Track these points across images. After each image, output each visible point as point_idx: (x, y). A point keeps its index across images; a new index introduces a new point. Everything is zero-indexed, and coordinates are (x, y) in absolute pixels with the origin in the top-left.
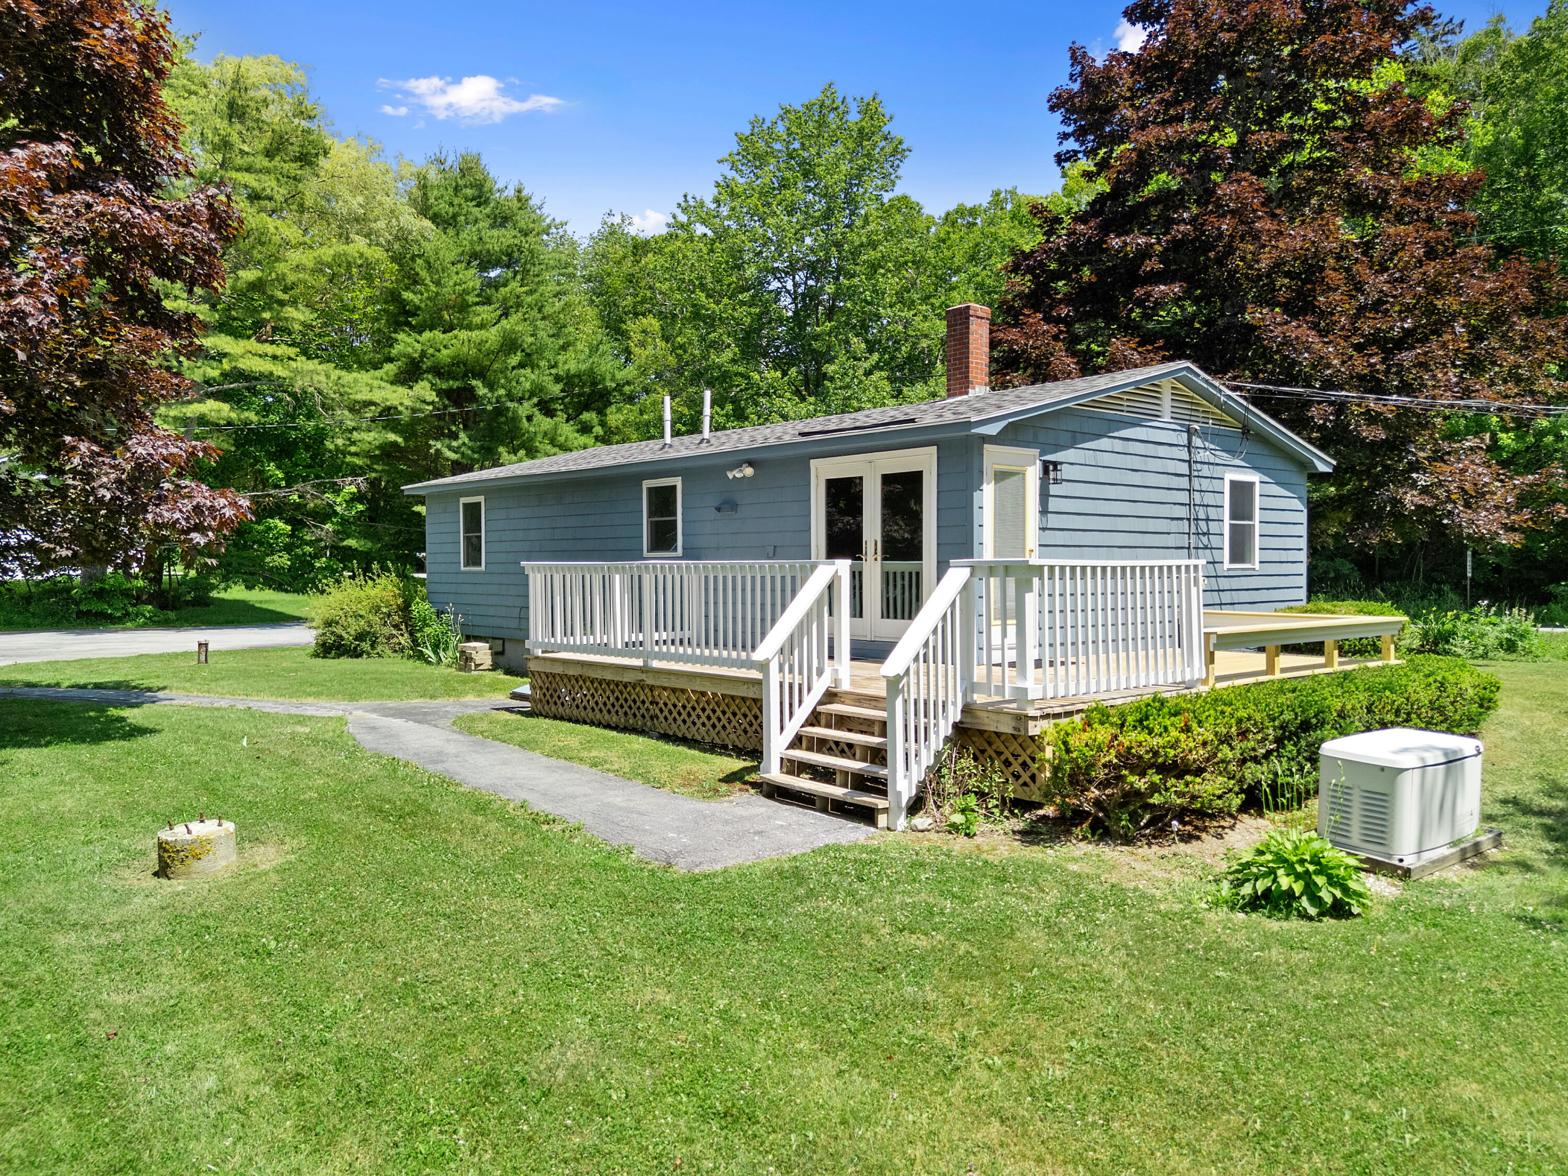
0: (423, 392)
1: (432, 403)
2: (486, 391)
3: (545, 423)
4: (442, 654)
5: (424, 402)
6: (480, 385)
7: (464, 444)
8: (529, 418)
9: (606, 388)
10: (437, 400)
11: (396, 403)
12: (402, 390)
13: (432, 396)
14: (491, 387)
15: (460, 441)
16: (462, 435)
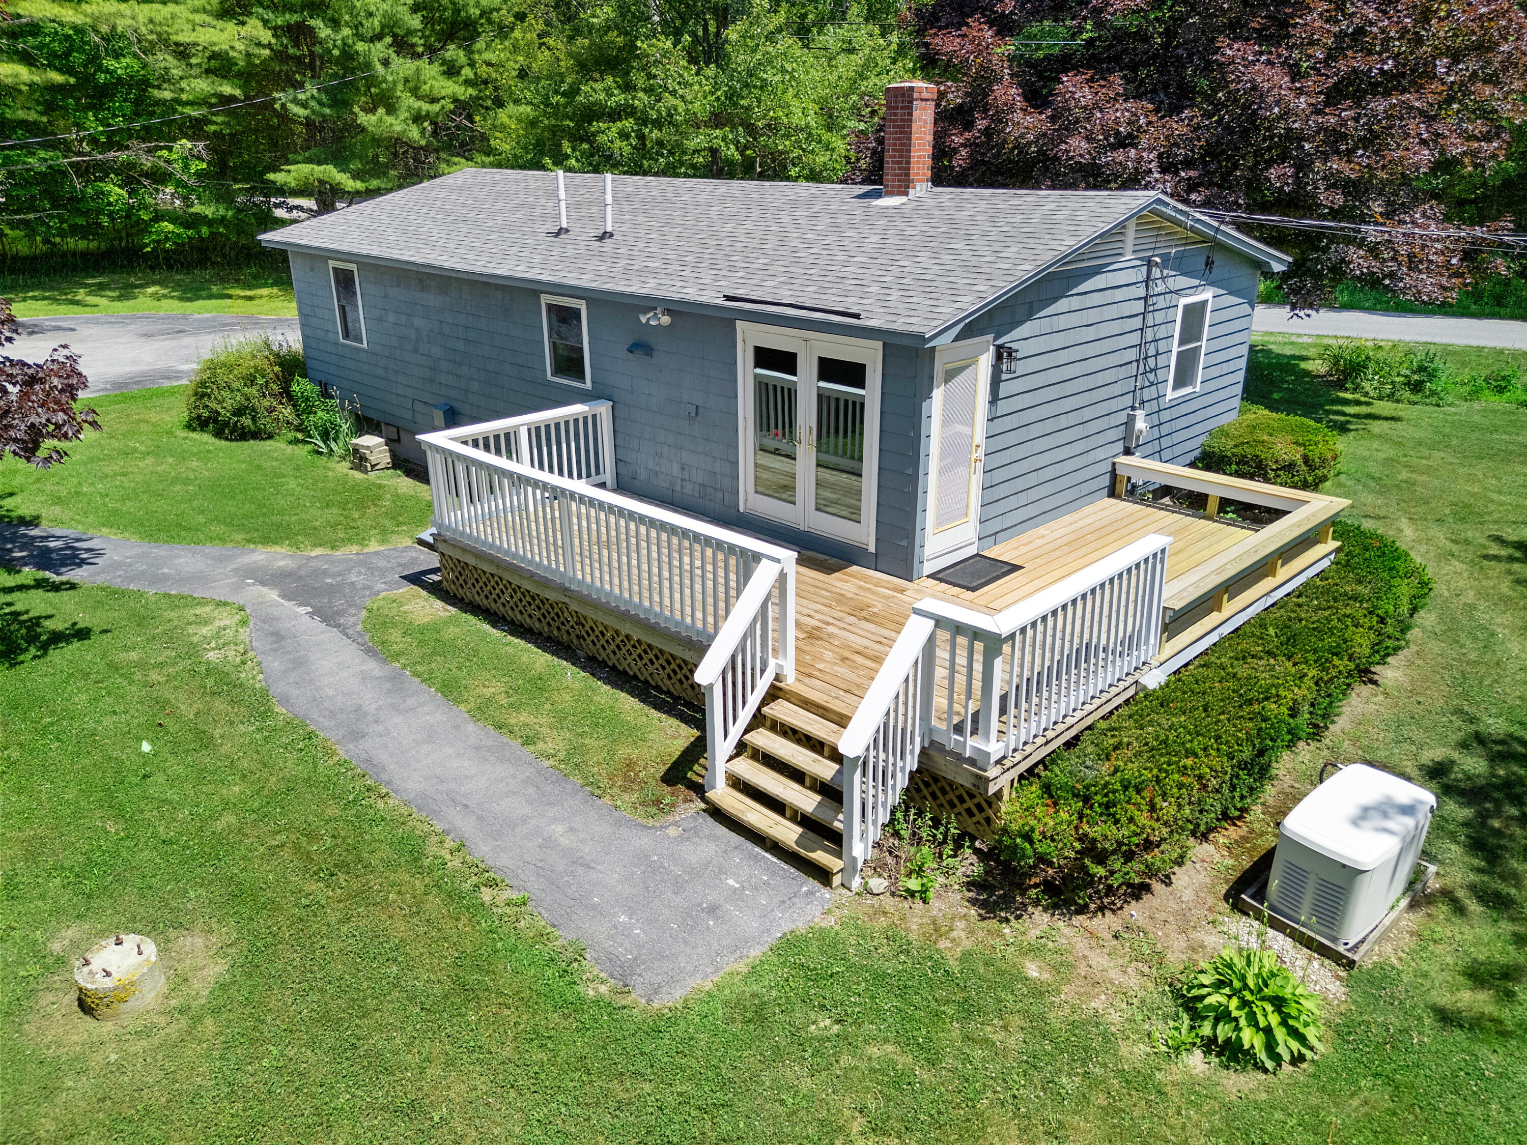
0: (255, 32)
1: (269, 46)
2: (328, 31)
3: (403, 66)
4: (333, 445)
5: (259, 44)
6: (321, 25)
7: (313, 97)
8: (386, 63)
9: (469, 17)
10: (273, 41)
11: (225, 47)
12: (231, 27)
13: (266, 36)
14: (335, 24)
15: (308, 94)
16: (308, 86)
